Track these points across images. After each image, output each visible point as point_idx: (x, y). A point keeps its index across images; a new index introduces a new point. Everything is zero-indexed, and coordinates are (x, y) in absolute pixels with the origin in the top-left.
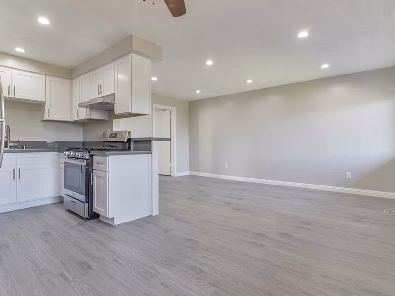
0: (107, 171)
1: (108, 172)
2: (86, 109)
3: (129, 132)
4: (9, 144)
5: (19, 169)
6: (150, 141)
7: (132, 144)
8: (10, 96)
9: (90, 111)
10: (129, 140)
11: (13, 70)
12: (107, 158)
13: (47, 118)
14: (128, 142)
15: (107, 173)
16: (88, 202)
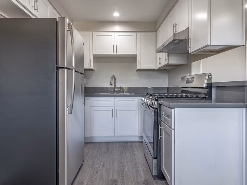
0: (173, 127)
1: (174, 129)
2: (164, 54)
3: (210, 75)
4: (115, 89)
5: (116, 110)
6: (245, 86)
7: (214, 91)
8: (114, 53)
9: (168, 56)
10: (210, 86)
11: (116, 33)
12: (173, 110)
13: (138, 68)
14: (207, 88)
15: (173, 131)
16: (156, 158)
